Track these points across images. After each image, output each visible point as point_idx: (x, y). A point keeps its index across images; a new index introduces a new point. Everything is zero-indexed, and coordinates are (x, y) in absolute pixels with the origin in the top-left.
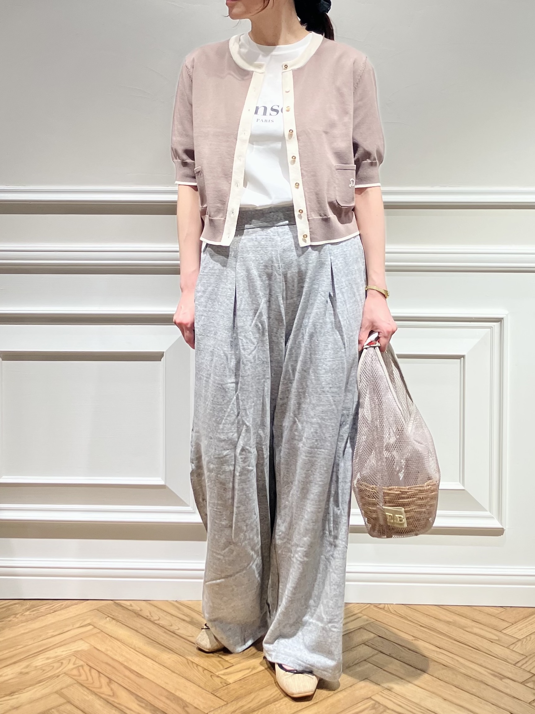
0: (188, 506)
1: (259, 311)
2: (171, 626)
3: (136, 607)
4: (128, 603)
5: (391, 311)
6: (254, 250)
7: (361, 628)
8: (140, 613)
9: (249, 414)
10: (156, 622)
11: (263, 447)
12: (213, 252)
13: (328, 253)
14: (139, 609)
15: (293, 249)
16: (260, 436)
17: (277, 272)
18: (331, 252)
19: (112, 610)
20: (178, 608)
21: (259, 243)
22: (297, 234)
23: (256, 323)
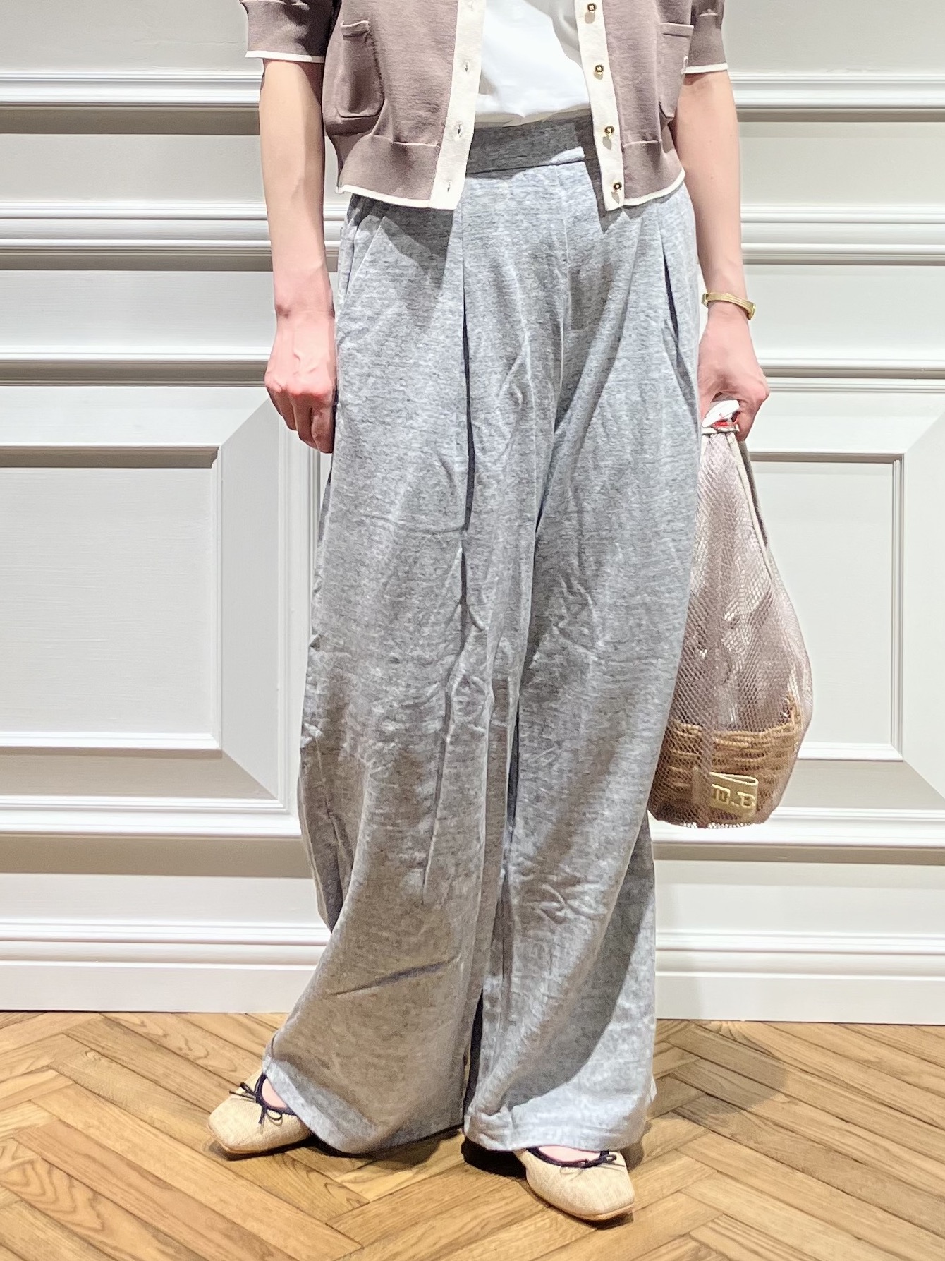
0: (273, 798)
1: (518, 362)
2: (234, 1071)
3: (154, 1029)
4: (135, 1019)
5: (760, 353)
6: (507, 221)
7: (669, 1075)
8: (166, 1042)
9: (485, 601)
10: (199, 1062)
11: (509, 679)
12: (395, 227)
13: (657, 223)
14: (161, 1033)
15: (595, 217)
16: (504, 653)
17: (560, 271)
18: (661, 218)
19: (100, 1036)
20: (251, 1031)
21: (519, 203)
22: (601, 181)
23: (510, 387)
